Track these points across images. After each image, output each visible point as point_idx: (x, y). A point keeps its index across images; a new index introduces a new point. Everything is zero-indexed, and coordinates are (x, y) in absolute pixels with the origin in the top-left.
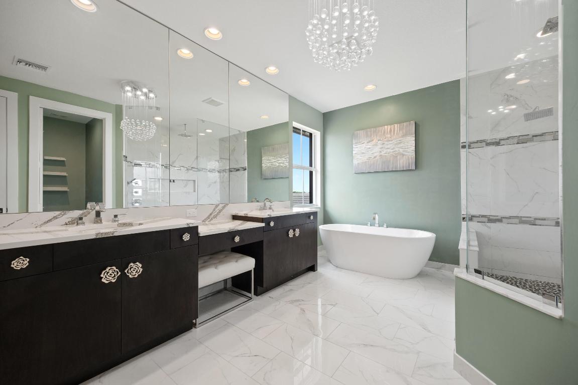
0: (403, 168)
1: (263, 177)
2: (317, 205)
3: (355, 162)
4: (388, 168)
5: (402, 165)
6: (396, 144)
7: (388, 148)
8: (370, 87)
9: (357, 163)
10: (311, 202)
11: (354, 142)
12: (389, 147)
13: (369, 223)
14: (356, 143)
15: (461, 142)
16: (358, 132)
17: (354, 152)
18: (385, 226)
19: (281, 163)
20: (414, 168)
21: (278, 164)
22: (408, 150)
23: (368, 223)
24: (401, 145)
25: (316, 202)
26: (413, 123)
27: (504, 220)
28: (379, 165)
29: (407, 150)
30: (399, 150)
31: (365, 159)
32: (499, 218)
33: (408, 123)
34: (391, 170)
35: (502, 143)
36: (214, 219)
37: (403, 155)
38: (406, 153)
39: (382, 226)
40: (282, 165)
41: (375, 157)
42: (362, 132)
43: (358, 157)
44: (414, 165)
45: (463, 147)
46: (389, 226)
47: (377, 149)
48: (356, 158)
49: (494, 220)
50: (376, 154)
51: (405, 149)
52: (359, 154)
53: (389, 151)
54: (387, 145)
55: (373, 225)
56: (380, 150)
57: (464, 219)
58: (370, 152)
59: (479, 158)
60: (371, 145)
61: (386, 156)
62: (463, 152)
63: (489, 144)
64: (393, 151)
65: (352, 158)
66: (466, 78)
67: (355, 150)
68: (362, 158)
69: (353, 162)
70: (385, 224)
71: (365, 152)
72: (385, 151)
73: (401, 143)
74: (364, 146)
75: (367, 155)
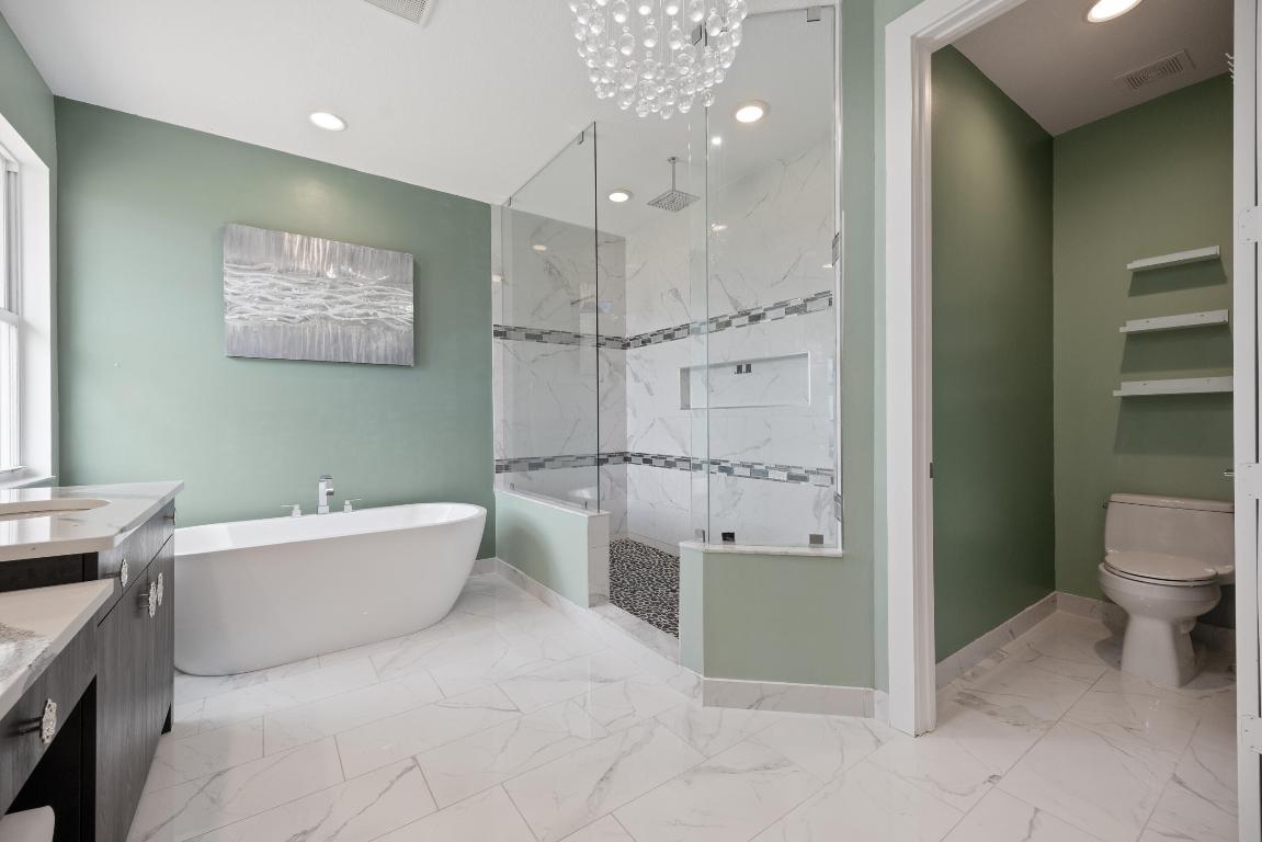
0: (386, 358)
3: (230, 318)
5: (381, 352)
6: (368, 296)
7: (348, 303)
8: (326, 121)
9: (239, 325)
11: (228, 255)
12: (348, 298)
13: (297, 507)
14: (240, 263)
15: (493, 324)
16: (247, 229)
17: (227, 290)
18: (348, 507)
20: (411, 362)
22: (399, 318)
23: (292, 509)
24: (382, 303)
26: (410, 257)
27: (547, 463)
28: (320, 342)
29: (394, 317)
30: (375, 314)
31: (273, 314)
32: (541, 461)
33: (398, 254)
34: (355, 361)
35: (545, 337)
37: (389, 328)
38: (394, 326)
39: (341, 509)
41: (306, 319)
42: (261, 233)
43: (248, 306)
44: (411, 354)
45: (497, 334)
46: (356, 507)
47: (316, 296)
48: (237, 309)
49: (536, 465)
50: (309, 312)
51: (391, 313)
52: (250, 299)
53: (348, 309)
54: (345, 293)
55: (310, 509)
56: (323, 302)
57: (499, 469)
58: (288, 300)
59: (518, 358)
60: (289, 281)
61: (340, 322)
62: (497, 343)
63: (529, 337)
64: (359, 311)
65: (223, 307)
66: (502, 207)
67: (232, 285)
68: (260, 313)
69: (223, 318)
70: (347, 502)
71: (270, 297)
72: (338, 309)
73: (382, 297)
74: (269, 278)
75: (277, 308)
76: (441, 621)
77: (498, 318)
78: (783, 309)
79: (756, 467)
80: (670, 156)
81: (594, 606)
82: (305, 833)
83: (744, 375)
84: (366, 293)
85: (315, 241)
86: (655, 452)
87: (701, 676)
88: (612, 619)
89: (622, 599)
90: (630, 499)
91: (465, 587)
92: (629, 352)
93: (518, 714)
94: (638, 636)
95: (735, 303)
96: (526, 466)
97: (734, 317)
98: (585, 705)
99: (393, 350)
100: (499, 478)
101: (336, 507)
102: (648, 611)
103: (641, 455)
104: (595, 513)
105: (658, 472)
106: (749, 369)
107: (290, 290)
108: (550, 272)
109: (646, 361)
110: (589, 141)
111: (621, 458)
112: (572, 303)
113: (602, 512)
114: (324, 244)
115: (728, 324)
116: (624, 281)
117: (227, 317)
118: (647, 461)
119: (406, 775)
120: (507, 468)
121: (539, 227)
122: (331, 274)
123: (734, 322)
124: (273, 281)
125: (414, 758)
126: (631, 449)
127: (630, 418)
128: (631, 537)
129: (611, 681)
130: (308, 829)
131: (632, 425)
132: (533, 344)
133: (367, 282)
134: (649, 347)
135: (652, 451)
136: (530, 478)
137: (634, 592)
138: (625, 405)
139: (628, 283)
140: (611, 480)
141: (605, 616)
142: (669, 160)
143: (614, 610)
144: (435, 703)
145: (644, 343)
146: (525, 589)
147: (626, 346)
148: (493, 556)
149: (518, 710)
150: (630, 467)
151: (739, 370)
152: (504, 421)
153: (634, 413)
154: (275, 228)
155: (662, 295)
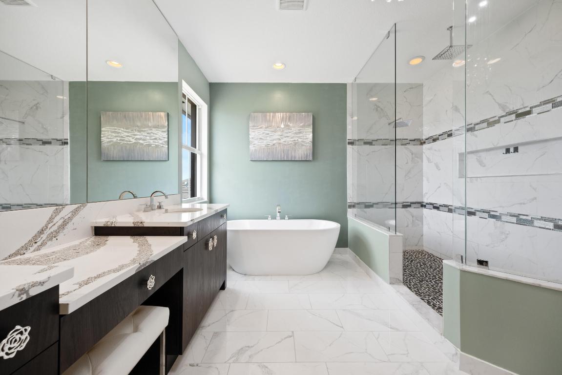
1: (103, 158)
2: (202, 199)
3: (251, 147)
4: (287, 157)
6: (295, 133)
7: (287, 137)
8: (279, 66)
9: (253, 149)
10: (193, 194)
11: (251, 125)
12: (288, 135)
13: (270, 216)
14: (254, 126)
15: (347, 139)
16: (256, 114)
17: (250, 137)
18: (287, 218)
19: (140, 139)
20: (311, 158)
21: (134, 141)
23: (268, 217)
24: (300, 135)
25: (201, 195)
26: (311, 114)
29: (305, 140)
30: (298, 140)
31: (263, 144)
32: (371, 204)
35: (374, 143)
36: (49, 243)
37: (303, 145)
39: (284, 218)
40: (141, 141)
41: (274, 145)
42: (260, 114)
43: (256, 142)
44: (311, 155)
45: (349, 143)
46: (289, 218)
47: (276, 136)
48: (253, 143)
49: (369, 206)
50: (275, 142)
51: (304, 139)
52: (257, 139)
53: (288, 139)
54: (287, 133)
55: (274, 218)
56: (279, 137)
57: (350, 207)
58: (268, 138)
59: (360, 154)
60: (269, 131)
61: (285, 145)
62: (349, 148)
63: (366, 143)
64: (292, 140)
65: (248, 143)
66: (352, 83)
67: (252, 134)
68: (260, 144)
69: (249, 147)
70: (286, 216)
71: (263, 138)
72: (285, 139)
73: (300, 133)
74: (262, 131)
75: (265, 141)
76: (318, 273)
77: (349, 136)
78: (551, 104)
79: (521, 217)
80: (448, 27)
81: (393, 284)
82: (248, 347)
83: (512, 155)
84: (294, 132)
85: (277, 114)
86: (442, 203)
87: (459, 350)
88: (402, 294)
89: (413, 284)
90: (425, 229)
91: (330, 260)
92: (425, 146)
93: (342, 329)
94: (417, 309)
95: (503, 107)
96: (363, 206)
97: (502, 116)
98: (378, 338)
99: (304, 154)
100: (350, 211)
101: (283, 218)
102: (428, 295)
103: (431, 204)
104: (393, 234)
105: (443, 215)
106: (516, 150)
107: (268, 134)
108: (377, 110)
109: (436, 150)
110: (392, 35)
111: (420, 205)
112: (389, 124)
113: (398, 234)
114: (280, 114)
115: (498, 121)
116: (423, 107)
117: (250, 146)
118: (436, 208)
119: (288, 339)
120: (354, 206)
121: (370, 89)
122: (282, 126)
123: (502, 120)
124: (264, 131)
125: (293, 332)
126: (426, 200)
127: (425, 182)
128: (426, 249)
129: (397, 330)
130: (250, 346)
131: (426, 187)
132: (368, 146)
133: (295, 128)
134: (437, 142)
135: (439, 202)
136: (366, 212)
137: (422, 281)
138: (422, 176)
139: (424, 109)
140: (413, 217)
141: (398, 291)
142: (448, 29)
143: (405, 289)
144: (307, 310)
145: (434, 140)
146: (360, 266)
147: (422, 143)
148: (347, 247)
149: (342, 327)
150: (425, 210)
151: (508, 151)
152: (353, 184)
153: (428, 180)
154: (264, 112)
155: (446, 111)
